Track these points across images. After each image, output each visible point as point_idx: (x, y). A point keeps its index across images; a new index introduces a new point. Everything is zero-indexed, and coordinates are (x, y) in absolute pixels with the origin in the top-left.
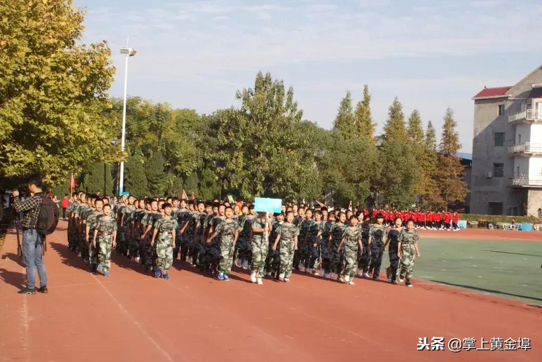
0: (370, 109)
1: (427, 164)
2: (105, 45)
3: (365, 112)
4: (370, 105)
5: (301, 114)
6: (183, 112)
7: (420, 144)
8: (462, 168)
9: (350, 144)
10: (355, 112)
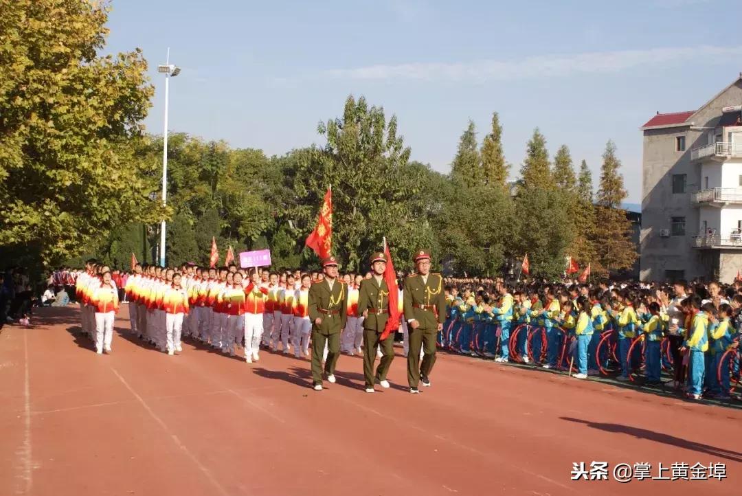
0: (501, 145)
1: (581, 219)
2: (139, 55)
3: (495, 149)
4: (501, 140)
5: (408, 152)
6: (246, 153)
7: (570, 192)
8: (629, 224)
9: (476, 194)
10: (482, 149)
